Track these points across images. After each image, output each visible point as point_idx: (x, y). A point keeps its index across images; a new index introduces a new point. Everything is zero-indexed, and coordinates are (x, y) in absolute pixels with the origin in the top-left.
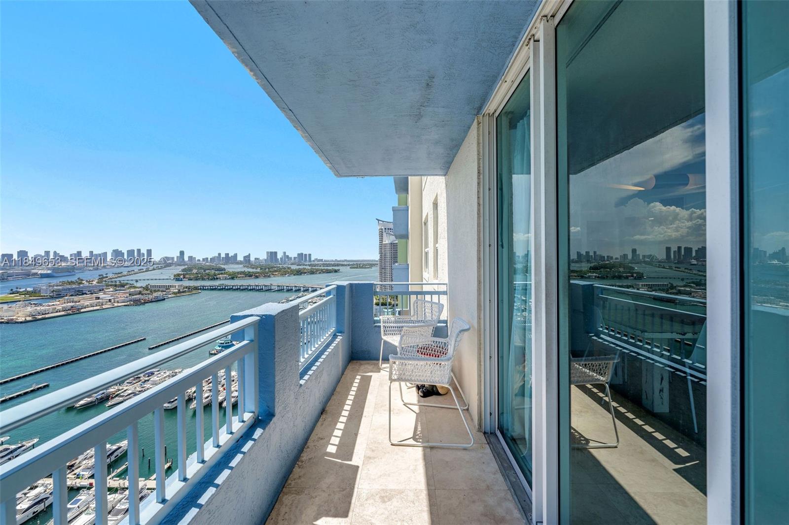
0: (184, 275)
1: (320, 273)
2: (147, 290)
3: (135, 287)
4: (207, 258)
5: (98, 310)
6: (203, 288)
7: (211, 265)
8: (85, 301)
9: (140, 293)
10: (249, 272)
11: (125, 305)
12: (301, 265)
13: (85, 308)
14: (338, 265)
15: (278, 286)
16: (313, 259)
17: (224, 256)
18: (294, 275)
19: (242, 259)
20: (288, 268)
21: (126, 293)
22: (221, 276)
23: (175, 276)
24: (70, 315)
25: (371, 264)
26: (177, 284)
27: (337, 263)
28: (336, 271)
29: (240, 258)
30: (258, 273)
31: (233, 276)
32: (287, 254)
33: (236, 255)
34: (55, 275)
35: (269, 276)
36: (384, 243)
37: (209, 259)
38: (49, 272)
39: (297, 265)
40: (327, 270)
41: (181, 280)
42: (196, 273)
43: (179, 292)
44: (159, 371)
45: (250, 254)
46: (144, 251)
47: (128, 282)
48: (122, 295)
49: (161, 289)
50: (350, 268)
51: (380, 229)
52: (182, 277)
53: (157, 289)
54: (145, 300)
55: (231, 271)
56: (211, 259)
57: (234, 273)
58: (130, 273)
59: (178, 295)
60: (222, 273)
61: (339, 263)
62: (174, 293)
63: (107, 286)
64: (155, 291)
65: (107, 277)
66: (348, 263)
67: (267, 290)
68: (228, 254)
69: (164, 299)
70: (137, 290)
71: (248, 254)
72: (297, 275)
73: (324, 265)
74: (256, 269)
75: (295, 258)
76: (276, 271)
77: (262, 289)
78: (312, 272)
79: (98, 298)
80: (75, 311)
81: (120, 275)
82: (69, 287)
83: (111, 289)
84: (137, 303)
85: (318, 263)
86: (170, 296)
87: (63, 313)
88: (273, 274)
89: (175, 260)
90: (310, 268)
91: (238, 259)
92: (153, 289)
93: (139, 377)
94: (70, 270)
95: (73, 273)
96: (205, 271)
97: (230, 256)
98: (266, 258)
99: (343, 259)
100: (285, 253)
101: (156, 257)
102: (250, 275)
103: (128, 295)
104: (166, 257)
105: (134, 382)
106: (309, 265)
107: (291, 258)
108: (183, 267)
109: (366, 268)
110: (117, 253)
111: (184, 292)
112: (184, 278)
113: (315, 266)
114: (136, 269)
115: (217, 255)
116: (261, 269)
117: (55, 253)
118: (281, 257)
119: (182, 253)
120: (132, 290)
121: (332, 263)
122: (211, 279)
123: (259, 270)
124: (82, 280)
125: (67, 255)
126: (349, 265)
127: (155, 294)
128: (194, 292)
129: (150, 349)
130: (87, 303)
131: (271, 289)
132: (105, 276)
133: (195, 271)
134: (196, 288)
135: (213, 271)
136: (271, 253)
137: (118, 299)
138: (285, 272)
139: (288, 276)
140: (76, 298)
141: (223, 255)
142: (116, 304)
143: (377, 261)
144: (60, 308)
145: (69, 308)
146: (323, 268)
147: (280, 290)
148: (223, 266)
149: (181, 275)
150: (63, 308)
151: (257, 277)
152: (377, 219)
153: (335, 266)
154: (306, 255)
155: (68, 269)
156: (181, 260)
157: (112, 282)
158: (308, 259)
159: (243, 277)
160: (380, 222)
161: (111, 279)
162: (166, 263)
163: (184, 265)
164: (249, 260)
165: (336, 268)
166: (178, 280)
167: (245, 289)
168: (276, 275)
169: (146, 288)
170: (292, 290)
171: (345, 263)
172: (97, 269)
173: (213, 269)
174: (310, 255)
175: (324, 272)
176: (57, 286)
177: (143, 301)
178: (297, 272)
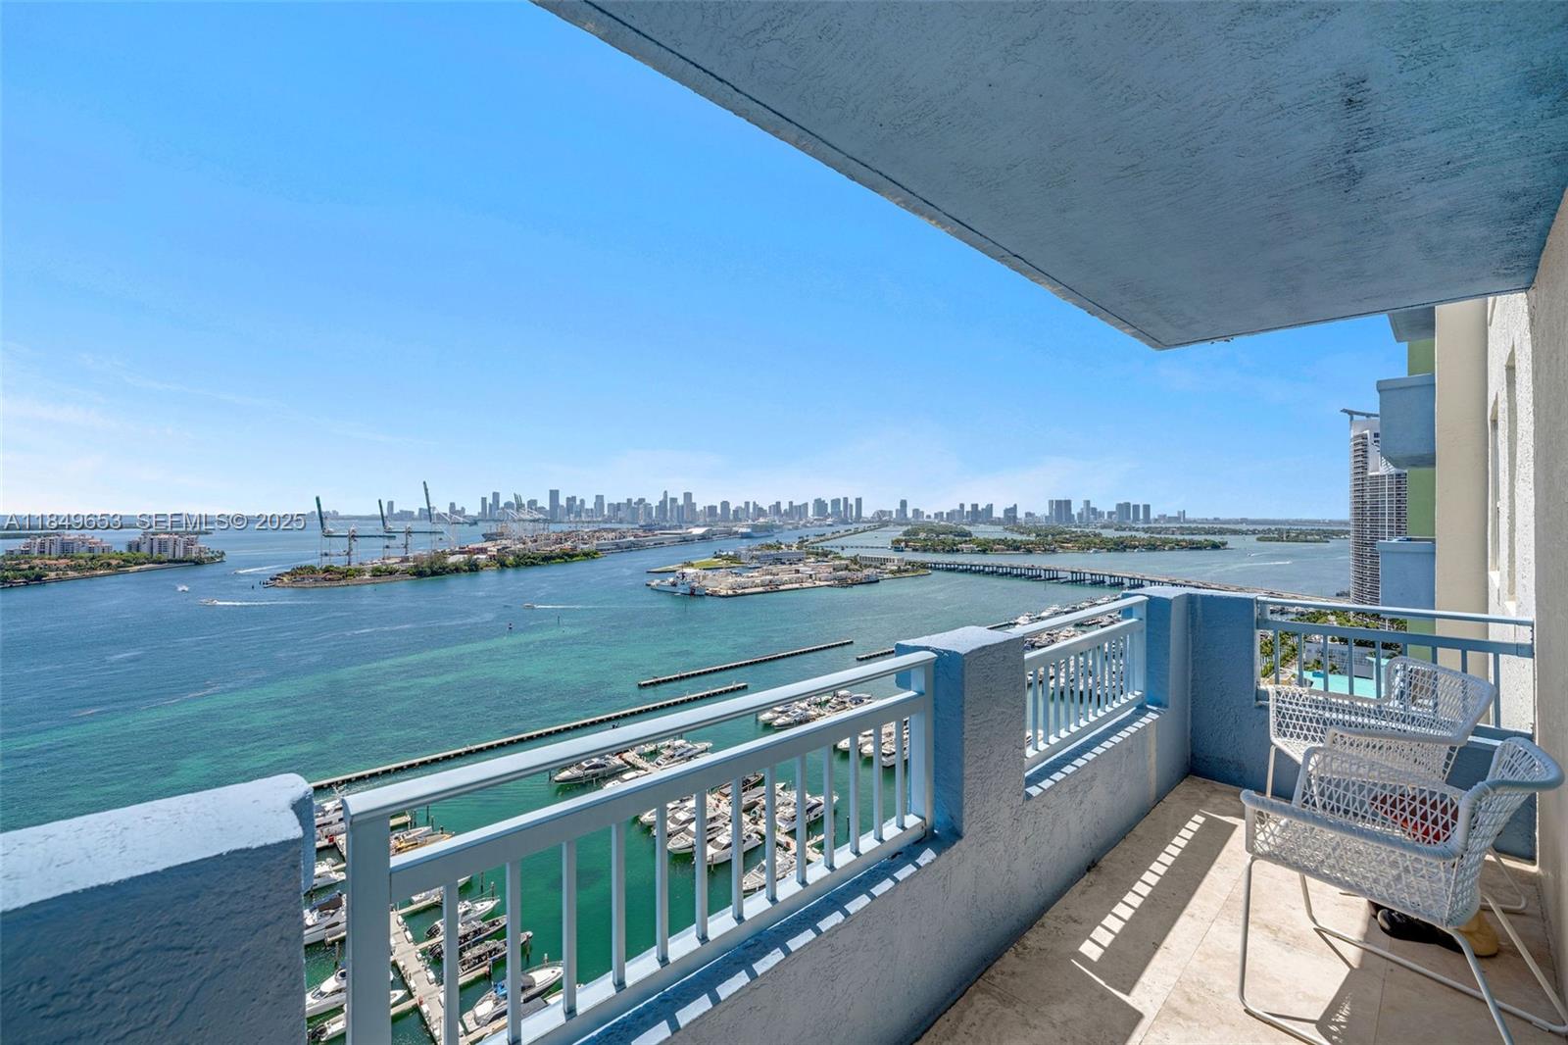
0: (906, 542)
1: (1172, 549)
2: (855, 564)
3: (841, 558)
4: (942, 513)
5: (797, 589)
6: (935, 567)
7: (946, 526)
8: (784, 574)
9: (847, 568)
10: (1015, 541)
11: (828, 586)
12: (1124, 530)
13: (783, 584)
14: (1221, 532)
15: (1072, 572)
16: (1153, 515)
17: (970, 509)
18: (1109, 550)
19: (1001, 515)
20: (1095, 535)
21: (829, 566)
22: (963, 545)
23: (893, 542)
24: (768, 592)
25: (1324, 532)
26: (896, 556)
27: (1219, 526)
28: (1215, 546)
29: (998, 513)
30: (1032, 543)
31: (985, 548)
32: (1092, 506)
33: (990, 507)
34: (755, 534)
35: (1054, 551)
36: (1370, 474)
37: (945, 516)
38: (749, 530)
39: (1117, 530)
40: (1192, 542)
41: (902, 551)
42: (925, 540)
43: (899, 571)
44: (869, 698)
45: (1015, 505)
46: (852, 501)
47: (833, 549)
48: (825, 569)
49: (874, 564)
50: (1258, 539)
51: (1357, 437)
52: (903, 544)
53: (868, 563)
54: (852, 580)
55: (981, 537)
56: (948, 514)
57: (987, 542)
58: (836, 535)
59: (898, 575)
60: (966, 541)
61: (1225, 526)
62: (892, 572)
63: (808, 553)
64: (866, 566)
65: (807, 541)
66: (1251, 528)
67: (1049, 579)
68: (977, 505)
69: (878, 581)
70: (843, 562)
71: (1012, 506)
72: (1116, 550)
73: (1182, 531)
74: (1029, 535)
75: (1110, 514)
76: (1068, 541)
77: (1040, 576)
78: (1152, 547)
79: (797, 571)
80: (773, 588)
81: (822, 538)
82: (767, 552)
83: (812, 560)
84: (844, 583)
85: (1168, 525)
86: (886, 576)
87: (761, 589)
88: (1062, 547)
89: (894, 516)
90: (1146, 536)
91: (994, 515)
92: (864, 563)
93: (844, 702)
94: (768, 529)
95: (772, 533)
96: (938, 536)
97: (980, 509)
98: (1048, 514)
99: (1238, 516)
100: (1088, 503)
101: (867, 512)
102: (1015, 547)
103: (831, 569)
104: (881, 511)
105: (838, 707)
106: (1146, 531)
107: (1101, 514)
108: (905, 528)
109: (1307, 541)
110: (820, 504)
111: (906, 571)
112: (907, 546)
113: (1159, 533)
114: (842, 528)
115: (958, 508)
116: (1038, 535)
117: (754, 503)
118: (1079, 510)
119: (904, 504)
120: (837, 562)
121: (1206, 526)
122: (948, 552)
123: (1033, 537)
124: (781, 544)
125: (766, 508)
126: (1254, 532)
127: (866, 572)
128: (921, 572)
129: (858, 659)
130: (786, 578)
131: (1057, 578)
132: (805, 538)
133: (922, 535)
134: (924, 566)
135: (951, 536)
136: (1059, 503)
137: (819, 576)
138: (1088, 544)
139: (1096, 552)
140: (774, 569)
141: (968, 508)
142: (818, 583)
143: (1346, 523)
144: (758, 581)
145: (767, 582)
146: (1180, 537)
147: (1076, 581)
148: (967, 528)
149: (902, 541)
150: (762, 581)
151: (1029, 551)
152: (1345, 411)
153: (1215, 533)
154: (1136, 507)
155: (766, 527)
156: (902, 515)
157: (813, 548)
158: (1141, 517)
159: (1003, 550)
160: (1355, 417)
161: (812, 543)
162: (881, 521)
163: (907, 525)
164: (1015, 517)
165: (1217, 539)
166: (898, 549)
167: (1006, 574)
168: (1068, 548)
169: (854, 560)
170: (1103, 582)
171: (1244, 527)
172: (796, 528)
173: (951, 532)
174: (1147, 508)
175: (1183, 548)
176: (756, 550)
177: (850, 582)
178: (1116, 544)
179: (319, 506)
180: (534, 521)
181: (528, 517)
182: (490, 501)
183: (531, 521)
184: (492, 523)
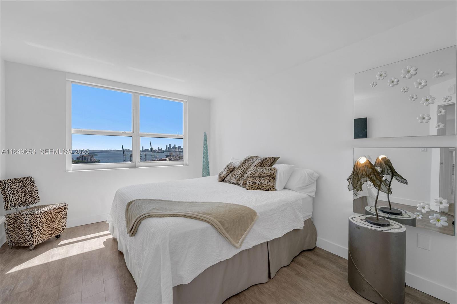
179: (123, 148)
180: (179, 152)
181: (178, 151)
182: (168, 146)
183: (178, 152)
184: (169, 152)
